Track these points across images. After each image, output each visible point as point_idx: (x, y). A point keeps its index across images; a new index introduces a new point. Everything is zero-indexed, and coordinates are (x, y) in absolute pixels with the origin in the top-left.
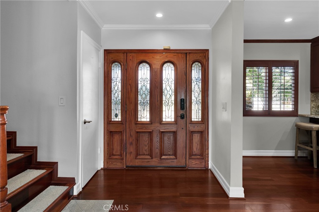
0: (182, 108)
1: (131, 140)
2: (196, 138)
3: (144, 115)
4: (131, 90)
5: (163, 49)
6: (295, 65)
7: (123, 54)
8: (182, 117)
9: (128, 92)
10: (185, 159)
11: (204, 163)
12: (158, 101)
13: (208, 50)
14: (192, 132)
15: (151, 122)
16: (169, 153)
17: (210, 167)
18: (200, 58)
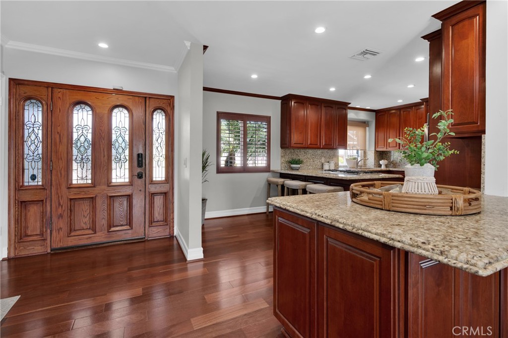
0: (140, 164)
1: (60, 211)
2: (159, 201)
3: (80, 174)
4: (60, 141)
5: (112, 89)
6: (267, 119)
7: (46, 89)
8: (140, 176)
9: (56, 143)
10: (143, 228)
11: (168, 230)
12: (104, 156)
13: (173, 97)
14: (153, 195)
15: (94, 185)
16: (122, 223)
17: (175, 234)
18: (164, 106)
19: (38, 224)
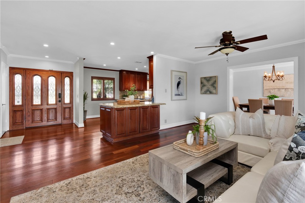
0: (60, 97)
1: (29, 114)
2: (67, 110)
3: (37, 101)
4: (29, 89)
5: (49, 70)
6: (113, 79)
7: (23, 70)
8: (60, 101)
9: (27, 90)
10: (61, 120)
11: (71, 121)
12: (46, 94)
13: (73, 72)
14: (65, 108)
15: (42, 104)
16: (53, 118)
17: (74, 122)
18: (69, 76)
19: (20, 119)
